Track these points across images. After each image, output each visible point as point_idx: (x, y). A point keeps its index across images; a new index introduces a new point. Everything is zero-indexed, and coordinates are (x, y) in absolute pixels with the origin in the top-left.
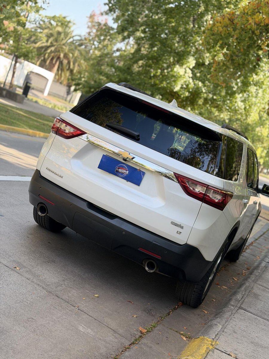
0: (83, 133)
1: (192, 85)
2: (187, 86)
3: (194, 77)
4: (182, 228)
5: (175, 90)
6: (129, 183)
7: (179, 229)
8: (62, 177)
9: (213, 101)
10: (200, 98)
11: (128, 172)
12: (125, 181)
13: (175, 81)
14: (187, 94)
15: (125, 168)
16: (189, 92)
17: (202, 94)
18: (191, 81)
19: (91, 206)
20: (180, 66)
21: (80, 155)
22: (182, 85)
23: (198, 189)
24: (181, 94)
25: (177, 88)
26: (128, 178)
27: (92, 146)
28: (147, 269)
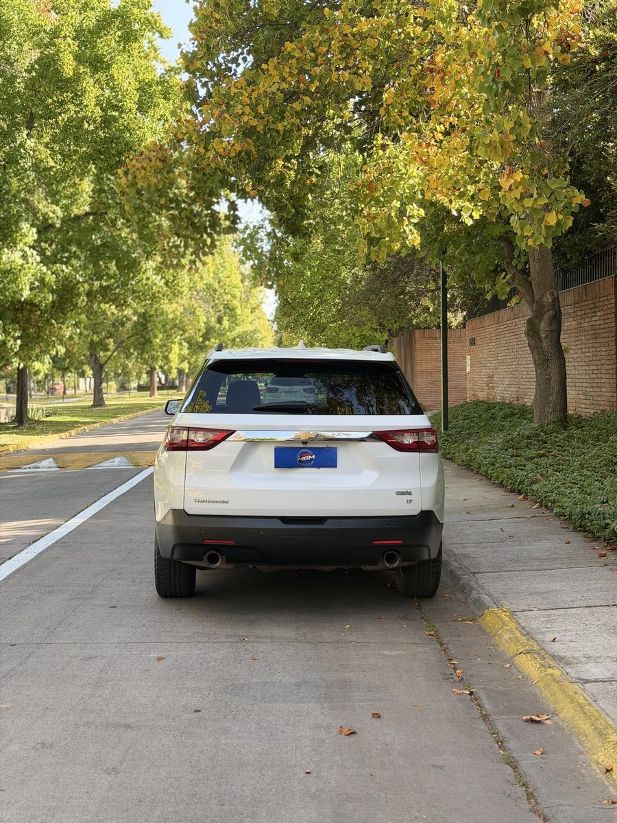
0: (232, 432)
1: (51, 279)
2: (42, 281)
3: (46, 260)
4: (410, 493)
5: (23, 299)
6: (322, 470)
7: (408, 497)
8: (227, 502)
9: (104, 290)
10: (79, 295)
11: (314, 456)
12: (315, 470)
13: (14, 281)
14: (50, 297)
15: (309, 453)
16: (52, 291)
17: (79, 286)
18: (44, 269)
19: (285, 519)
20: (9, 247)
21: (239, 462)
22: (32, 283)
23: (408, 440)
24: (40, 302)
25: (26, 293)
26: (318, 464)
27: (253, 443)
28: (387, 565)
